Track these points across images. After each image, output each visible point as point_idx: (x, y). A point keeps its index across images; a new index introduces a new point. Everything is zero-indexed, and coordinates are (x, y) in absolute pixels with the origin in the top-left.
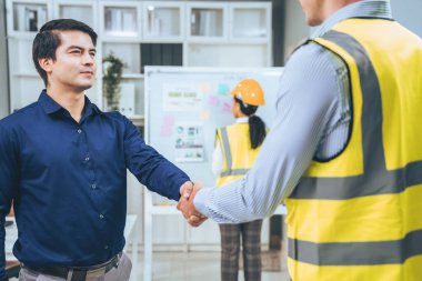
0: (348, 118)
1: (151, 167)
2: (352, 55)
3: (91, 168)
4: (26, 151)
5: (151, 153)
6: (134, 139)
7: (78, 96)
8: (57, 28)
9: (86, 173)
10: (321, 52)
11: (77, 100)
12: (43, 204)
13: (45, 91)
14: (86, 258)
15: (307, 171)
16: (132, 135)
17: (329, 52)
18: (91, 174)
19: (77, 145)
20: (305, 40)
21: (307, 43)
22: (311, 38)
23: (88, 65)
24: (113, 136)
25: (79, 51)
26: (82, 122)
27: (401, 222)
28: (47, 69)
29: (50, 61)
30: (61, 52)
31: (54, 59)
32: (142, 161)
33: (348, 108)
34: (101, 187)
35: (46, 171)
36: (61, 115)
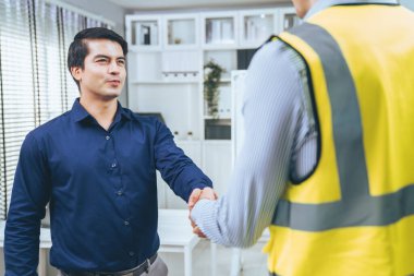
0: (315, 134)
1: (177, 172)
2: (316, 50)
3: (118, 174)
4: (54, 159)
5: (177, 157)
6: (163, 144)
7: (107, 104)
8: (87, 37)
9: (112, 179)
10: (283, 49)
11: (106, 108)
12: (70, 210)
13: (78, 99)
14: (111, 264)
15: (285, 193)
16: (163, 140)
17: (290, 51)
18: (117, 181)
19: (104, 151)
20: (267, 37)
21: (270, 40)
22: (276, 33)
23: (113, 74)
24: (142, 141)
25: (104, 59)
26: (111, 128)
27: (391, 262)
28: (78, 79)
29: (80, 70)
30: (89, 61)
31: (83, 68)
32: (168, 165)
33: (313, 122)
34: (127, 193)
35: (71, 179)
36: (89, 123)
